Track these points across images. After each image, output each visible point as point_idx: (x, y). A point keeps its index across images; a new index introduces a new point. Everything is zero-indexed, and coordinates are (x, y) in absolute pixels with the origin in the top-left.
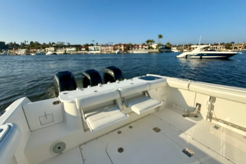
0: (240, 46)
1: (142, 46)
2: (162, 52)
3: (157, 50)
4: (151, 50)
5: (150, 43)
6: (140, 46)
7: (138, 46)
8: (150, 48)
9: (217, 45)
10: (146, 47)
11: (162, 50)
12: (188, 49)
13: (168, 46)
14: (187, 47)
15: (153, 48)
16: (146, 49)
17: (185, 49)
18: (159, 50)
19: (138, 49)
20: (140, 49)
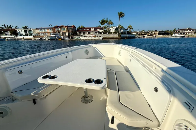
1: (96, 29)
2: (123, 38)
3: (117, 36)
4: (107, 36)
5: (106, 25)
6: (92, 29)
7: (90, 29)
8: (105, 32)
9: (185, 30)
10: (101, 31)
11: (123, 36)
12: (149, 35)
13: (130, 30)
15: (110, 33)
16: (100, 33)
17: (146, 34)
18: (119, 35)
19: (89, 33)
20: (92, 33)
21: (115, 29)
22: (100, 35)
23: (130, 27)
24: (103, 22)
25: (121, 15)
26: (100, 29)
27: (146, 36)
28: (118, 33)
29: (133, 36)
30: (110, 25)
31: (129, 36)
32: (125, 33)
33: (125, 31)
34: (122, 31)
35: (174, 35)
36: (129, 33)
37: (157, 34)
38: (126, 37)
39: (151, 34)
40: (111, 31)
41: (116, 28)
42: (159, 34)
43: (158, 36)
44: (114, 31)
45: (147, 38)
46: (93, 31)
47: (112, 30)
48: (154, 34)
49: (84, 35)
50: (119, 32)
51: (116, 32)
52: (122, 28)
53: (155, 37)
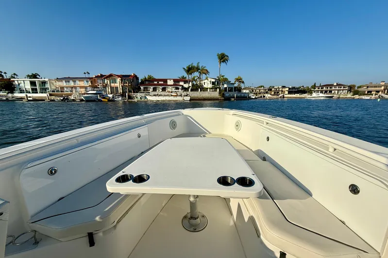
0: (378, 89)
1: (176, 81)
2: (228, 99)
3: (216, 94)
4: (199, 94)
6: (170, 82)
7: (165, 81)
8: (195, 88)
9: (331, 85)
10: (186, 86)
11: (227, 95)
12: (273, 93)
13: (239, 84)
15: (204, 89)
16: (186, 89)
17: (267, 93)
18: (220, 93)
19: (164, 89)
20: (169, 89)
21: (213, 83)
22: (185, 93)
23: (239, 80)
24: (190, 70)
25: (223, 58)
26: (185, 82)
27: (268, 96)
28: (218, 90)
29: (246, 95)
30: (204, 76)
31: (239, 95)
32: (231, 90)
33: (231, 86)
34: (225, 86)
35: (314, 95)
36: (239, 90)
37: (287, 92)
38: (234, 97)
39: (276, 93)
40: (205, 86)
41: (214, 80)
42: (290, 92)
43: (287, 96)
44: (210, 86)
45: (270, 99)
46: (171, 85)
47: (207, 84)
48: (280, 92)
49: (156, 93)
50: (220, 88)
51: (214, 88)
52: (226, 81)
53: (284, 97)
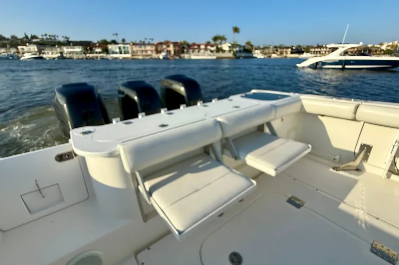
1: (206, 46)
2: (238, 58)
3: (231, 55)
4: (221, 55)
5: (218, 42)
6: (203, 47)
7: (199, 46)
8: (218, 51)
10: (212, 49)
11: (238, 55)
12: (278, 53)
13: (248, 47)
14: (277, 51)
15: (224, 51)
16: (212, 51)
17: (274, 53)
18: (233, 54)
19: (199, 52)
20: (202, 51)
21: (230, 47)
22: (212, 54)
23: (248, 43)
24: (215, 39)
25: (236, 30)
26: (212, 46)
27: (274, 56)
28: (232, 52)
30: (223, 42)
33: (241, 49)
34: (237, 49)
37: (289, 53)
39: (281, 53)
40: (225, 49)
42: (292, 53)
43: (290, 55)
44: (228, 49)
46: (203, 49)
47: (226, 47)
48: (284, 53)
51: (230, 51)
52: (238, 45)
